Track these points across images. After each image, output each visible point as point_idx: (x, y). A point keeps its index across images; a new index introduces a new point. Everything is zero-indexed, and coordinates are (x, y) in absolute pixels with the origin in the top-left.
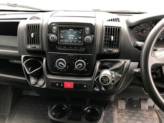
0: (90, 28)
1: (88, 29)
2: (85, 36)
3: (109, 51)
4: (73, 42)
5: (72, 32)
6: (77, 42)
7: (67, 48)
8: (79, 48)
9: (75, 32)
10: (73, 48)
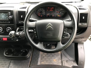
0: (11, 12)
1: (9, 13)
2: (9, 16)
3: (22, 23)
4: (4, 19)
5: (3, 15)
6: (6, 19)
7: (2, 22)
8: (7, 22)
9: (5, 14)
10: (5, 22)
